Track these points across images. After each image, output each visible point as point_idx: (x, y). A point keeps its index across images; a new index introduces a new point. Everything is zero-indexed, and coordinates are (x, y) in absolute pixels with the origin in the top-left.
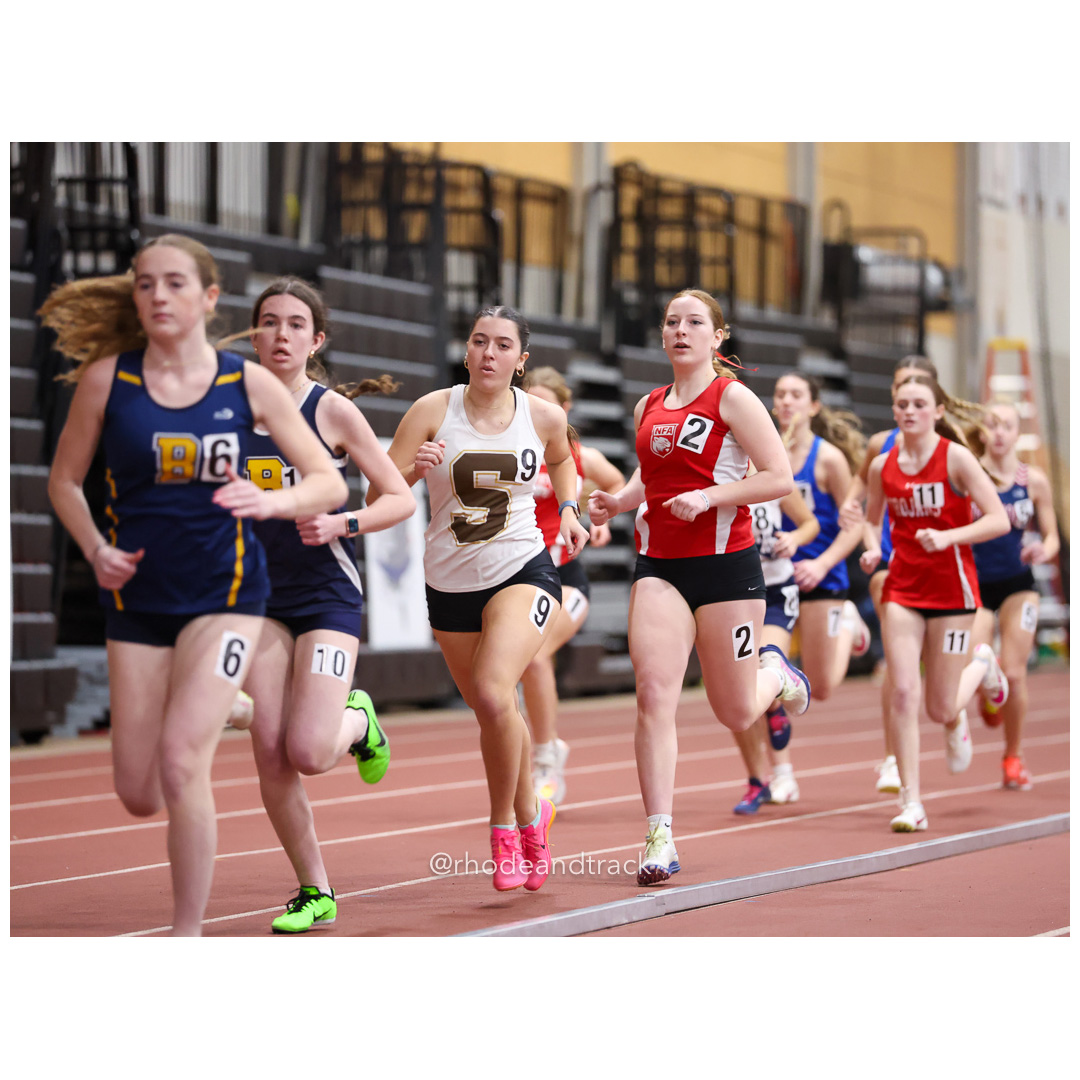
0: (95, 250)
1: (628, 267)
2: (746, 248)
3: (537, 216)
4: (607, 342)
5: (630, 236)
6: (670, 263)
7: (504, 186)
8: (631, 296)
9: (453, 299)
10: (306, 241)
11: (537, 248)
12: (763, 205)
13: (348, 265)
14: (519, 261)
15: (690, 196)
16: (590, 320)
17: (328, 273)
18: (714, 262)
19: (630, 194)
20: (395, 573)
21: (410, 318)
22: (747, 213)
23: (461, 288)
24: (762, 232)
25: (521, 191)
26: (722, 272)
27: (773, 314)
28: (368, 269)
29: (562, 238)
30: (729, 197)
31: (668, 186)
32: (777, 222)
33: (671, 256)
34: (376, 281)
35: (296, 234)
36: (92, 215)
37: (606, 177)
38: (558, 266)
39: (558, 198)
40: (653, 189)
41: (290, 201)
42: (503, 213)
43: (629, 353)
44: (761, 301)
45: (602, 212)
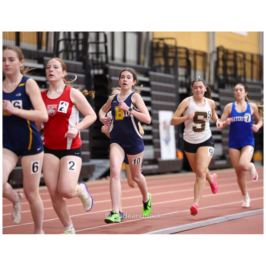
0: (98, 69)
1: (221, 70)
2: (248, 65)
3: (199, 59)
4: (216, 87)
5: (221, 63)
6: (230, 70)
7: (192, 52)
8: (221, 77)
9: (180, 79)
10: (146, 66)
11: (199, 66)
12: (252, 55)
13: (155, 71)
14: (195, 69)
15: (235, 54)
16: (212, 82)
17: (151, 73)
18: (241, 69)
19: (221, 54)
20: (167, 141)
21: (170, 83)
22: (248, 57)
23: (182, 76)
24: (252, 62)
25: (195, 53)
26: (242, 71)
27: (255, 81)
28: (160, 72)
29: (205, 64)
30: (244, 54)
31: (230, 52)
32: (255, 59)
33: (230, 68)
34: (162, 75)
35: (144, 64)
36: (97, 61)
37: (215, 50)
38: (204, 70)
39: (204, 55)
40: (226, 52)
41: (142, 57)
42: (191, 59)
43: (221, 90)
44: (252, 78)
45: (215, 58)
